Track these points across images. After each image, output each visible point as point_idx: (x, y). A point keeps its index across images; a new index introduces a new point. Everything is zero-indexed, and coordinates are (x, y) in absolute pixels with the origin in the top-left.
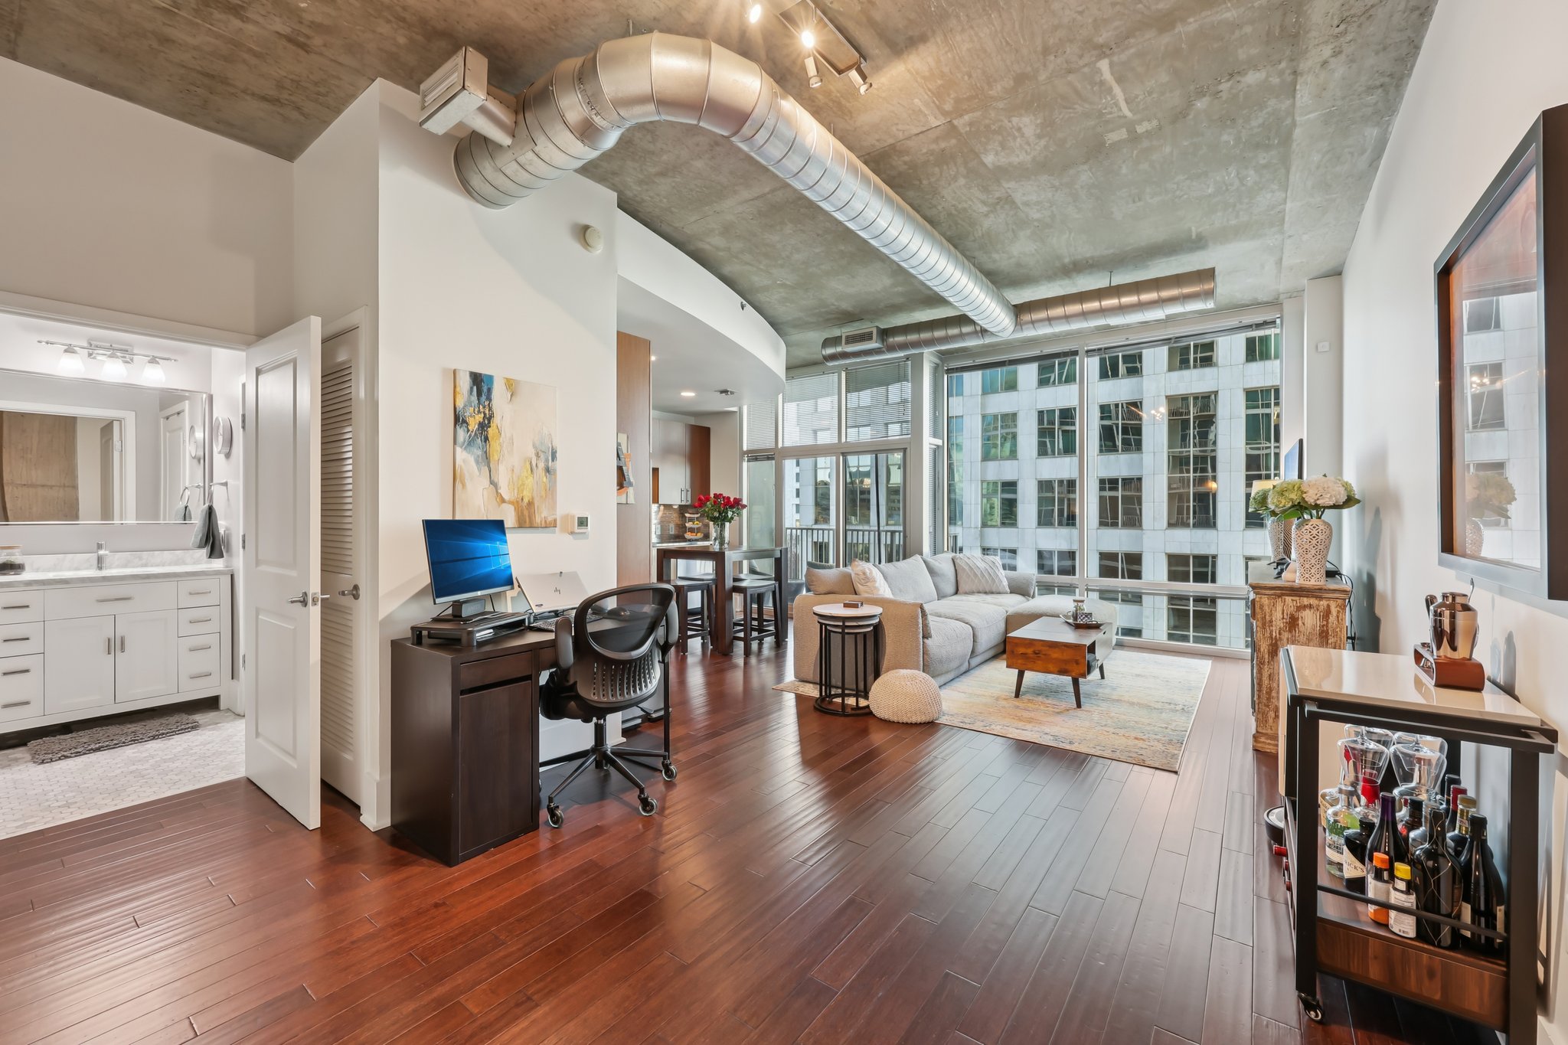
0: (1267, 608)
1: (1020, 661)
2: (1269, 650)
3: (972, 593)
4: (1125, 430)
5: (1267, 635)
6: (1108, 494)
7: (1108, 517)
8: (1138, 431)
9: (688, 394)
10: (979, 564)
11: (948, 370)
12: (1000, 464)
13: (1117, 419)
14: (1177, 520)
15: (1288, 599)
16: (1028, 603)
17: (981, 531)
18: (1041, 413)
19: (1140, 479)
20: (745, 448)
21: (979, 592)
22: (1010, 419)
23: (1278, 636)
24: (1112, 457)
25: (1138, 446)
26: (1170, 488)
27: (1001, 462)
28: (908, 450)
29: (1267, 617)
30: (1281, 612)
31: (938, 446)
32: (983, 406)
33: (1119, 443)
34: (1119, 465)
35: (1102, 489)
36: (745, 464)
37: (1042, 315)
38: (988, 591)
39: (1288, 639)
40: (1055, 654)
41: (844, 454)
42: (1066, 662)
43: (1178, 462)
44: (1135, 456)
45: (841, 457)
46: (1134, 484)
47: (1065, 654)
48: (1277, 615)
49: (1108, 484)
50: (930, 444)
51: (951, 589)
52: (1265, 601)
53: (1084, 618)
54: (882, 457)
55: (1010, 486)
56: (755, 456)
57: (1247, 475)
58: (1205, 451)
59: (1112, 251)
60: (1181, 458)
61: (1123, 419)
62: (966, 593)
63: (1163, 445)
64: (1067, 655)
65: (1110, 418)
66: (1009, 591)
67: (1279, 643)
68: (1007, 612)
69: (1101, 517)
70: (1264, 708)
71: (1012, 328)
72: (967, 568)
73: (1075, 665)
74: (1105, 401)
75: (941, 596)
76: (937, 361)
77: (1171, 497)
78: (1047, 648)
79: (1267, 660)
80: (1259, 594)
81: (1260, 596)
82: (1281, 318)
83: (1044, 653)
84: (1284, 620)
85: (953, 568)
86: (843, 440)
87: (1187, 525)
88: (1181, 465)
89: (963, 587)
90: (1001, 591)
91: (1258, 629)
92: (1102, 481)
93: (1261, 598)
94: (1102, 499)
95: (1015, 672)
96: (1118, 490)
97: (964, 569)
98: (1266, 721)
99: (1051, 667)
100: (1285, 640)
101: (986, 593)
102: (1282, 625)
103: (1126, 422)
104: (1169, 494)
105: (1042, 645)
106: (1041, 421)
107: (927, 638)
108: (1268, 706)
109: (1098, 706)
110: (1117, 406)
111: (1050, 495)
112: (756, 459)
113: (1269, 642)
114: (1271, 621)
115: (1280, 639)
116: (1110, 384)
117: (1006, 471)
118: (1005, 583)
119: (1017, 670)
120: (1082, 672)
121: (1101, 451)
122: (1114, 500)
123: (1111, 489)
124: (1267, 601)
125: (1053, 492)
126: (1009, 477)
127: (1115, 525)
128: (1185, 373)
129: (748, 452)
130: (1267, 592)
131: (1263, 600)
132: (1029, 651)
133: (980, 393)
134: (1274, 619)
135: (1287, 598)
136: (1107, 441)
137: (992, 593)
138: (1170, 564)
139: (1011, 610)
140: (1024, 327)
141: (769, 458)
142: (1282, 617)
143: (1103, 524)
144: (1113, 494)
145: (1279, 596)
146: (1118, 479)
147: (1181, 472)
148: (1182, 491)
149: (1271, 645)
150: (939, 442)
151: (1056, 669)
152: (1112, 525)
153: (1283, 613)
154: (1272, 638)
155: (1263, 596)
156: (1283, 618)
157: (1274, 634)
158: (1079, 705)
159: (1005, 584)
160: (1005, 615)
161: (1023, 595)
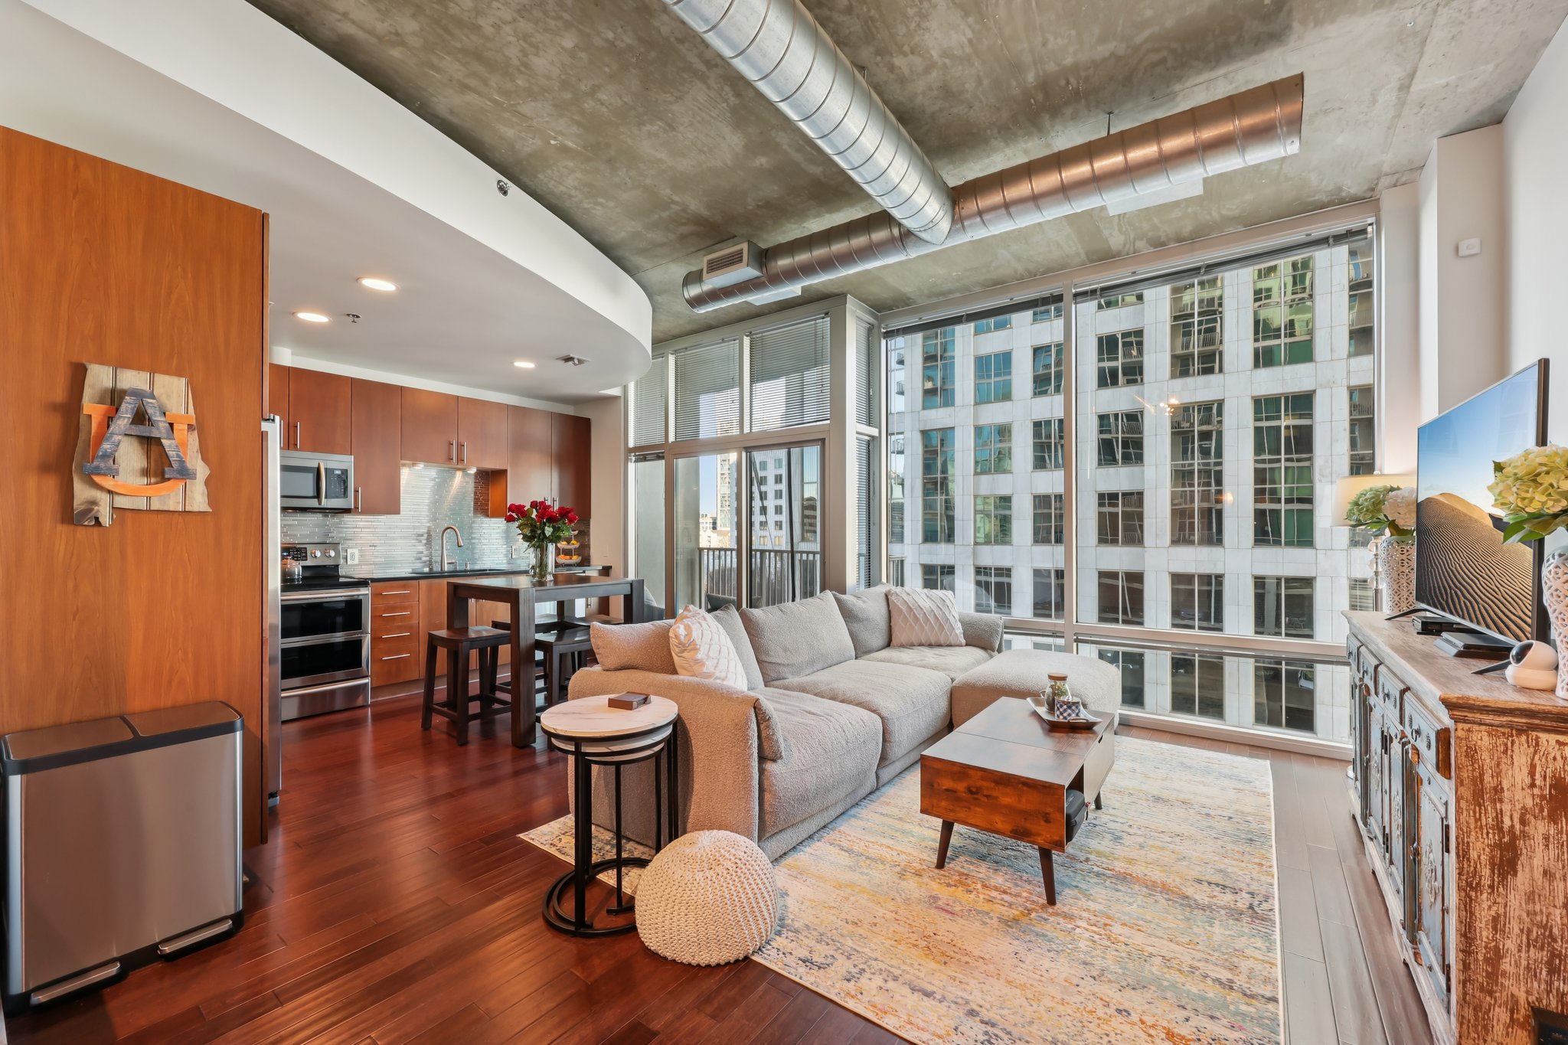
0: (1485, 756)
1: (943, 804)
2: (1492, 858)
3: (910, 645)
4: (1125, 444)
5: (1489, 820)
6: (1107, 509)
7: (1107, 533)
8: (1139, 444)
9: (525, 365)
10: (921, 603)
11: (887, 332)
12: (993, 479)
13: (1117, 432)
14: (1181, 535)
15: (1548, 740)
16: (991, 662)
17: (974, 550)
18: (1037, 425)
19: (1140, 494)
20: (631, 444)
21: (921, 645)
22: (1004, 432)
23: (1517, 826)
24: (1111, 470)
25: (1139, 459)
26: (1173, 504)
27: (995, 476)
28: (827, 442)
29: (1487, 778)
30: (1525, 771)
31: (873, 437)
32: (976, 416)
33: (1119, 457)
34: (1119, 479)
35: (1101, 505)
36: (631, 466)
37: (995, 198)
38: (933, 642)
39: (1546, 838)
40: (1007, 799)
41: (748, 450)
42: (1026, 814)
43: (1182, 476)
44: (1135, 469)
45: (744, 454)
46: (1135, 498)
47: (1024, 800)
48: (1516, 775)
49: (1107, 499)
50: (858, 433)
51: (878, 639)
52: (1482, 739)
53: (1065, 710)
54: (795, 451)
55: (1005, 501)
56: (644, 453)
57: (1255, 489)
58: (1208, 464)
59: (1110, 47)
60: (1183, 472)
61: (1123, 432)
62: (902, 646)
63: (1166, 456)
64: (1029, 801)
65: (1110, 432)
66: (964, 642)
67: (1521, 843)
68: (953, 680)
69: (1100, 534)
70: (1477, 994)
71: (945, 225)
72: (904, 608)
73: (1043, 823)
74: (1103, 410)
75: (861, 650)
76: (871, 320)
77: (1174, 512)
78: (993, 785)
79: (1486, 882)
80: (1465, 721)
81: (1467, 726)
82: (1378, 223)
83: (985, 793)
84: (1536, 791)
85: (885, 606)
86: (747, 430)
87: (1192, 543)
88: (1183, 477)
89: (899, 636)
90: (953, 643)
91: (1463, 804)
92: (1101, 496)
93: (1469, 730)
94: (1101, 515)
95: (938, 823)
96: (1118, 506)
97: (900, 610)
98: (1485, 1027)
99: (999, 822)
100: (1539, 839)
101: (930, 646)
102: (1529, 803)
103: (1127, 436)
104: (1172, 510)
105: (983, 779)
106: (1037, 434)
107: (774, 760)
108: (1491, 993)
109: (1088, 897)
110: (1116, 416)
111: (1046, 511)
112: (644, 459)
113: (1493, 838)
114: (1498, 790)
115: (1525, 835)
116: (1109, 393)
117: (1001, 485)
118: (959, 630)
119: (941, 820)
120: (1056, 838)
121: (1100, 464)
122: (1114, 516)
123: (1110, 505)
124: (1486, 738)
125: (1050, 508)
126: (1004, 491)
127: (1115, 542)
128: (1189, 380)
129: (636, 449)
130: (1489, 718)
131: (1475, 737)
132: (961, 787)
133: (972, 403)
134: (1505, 785)
135: (1544, 737)
136: (1107, 453)
137: (940, 645)
138: (1173, 583)
139: (961, 677)
140: (966, 223)
141: (659, 457)
142: (1528, 781)
143: (1102, 540)
144: (1113, 510)
145: (1520, 732)
146: (1118, 494)
147: (1184, 485)
148: (1183, 506)
149: (1499, 845)
150: (874, 432)
151: (1007, 828)
152: (1111, 542)
153: (1532, 773)
154: (1500, 829)
155: (1476, 727)
156: (1533, 785)
157: (1507, 822)
158: (1051, 900)
159: (958, 632)
160: (948, 687)
161: (984, 648)
